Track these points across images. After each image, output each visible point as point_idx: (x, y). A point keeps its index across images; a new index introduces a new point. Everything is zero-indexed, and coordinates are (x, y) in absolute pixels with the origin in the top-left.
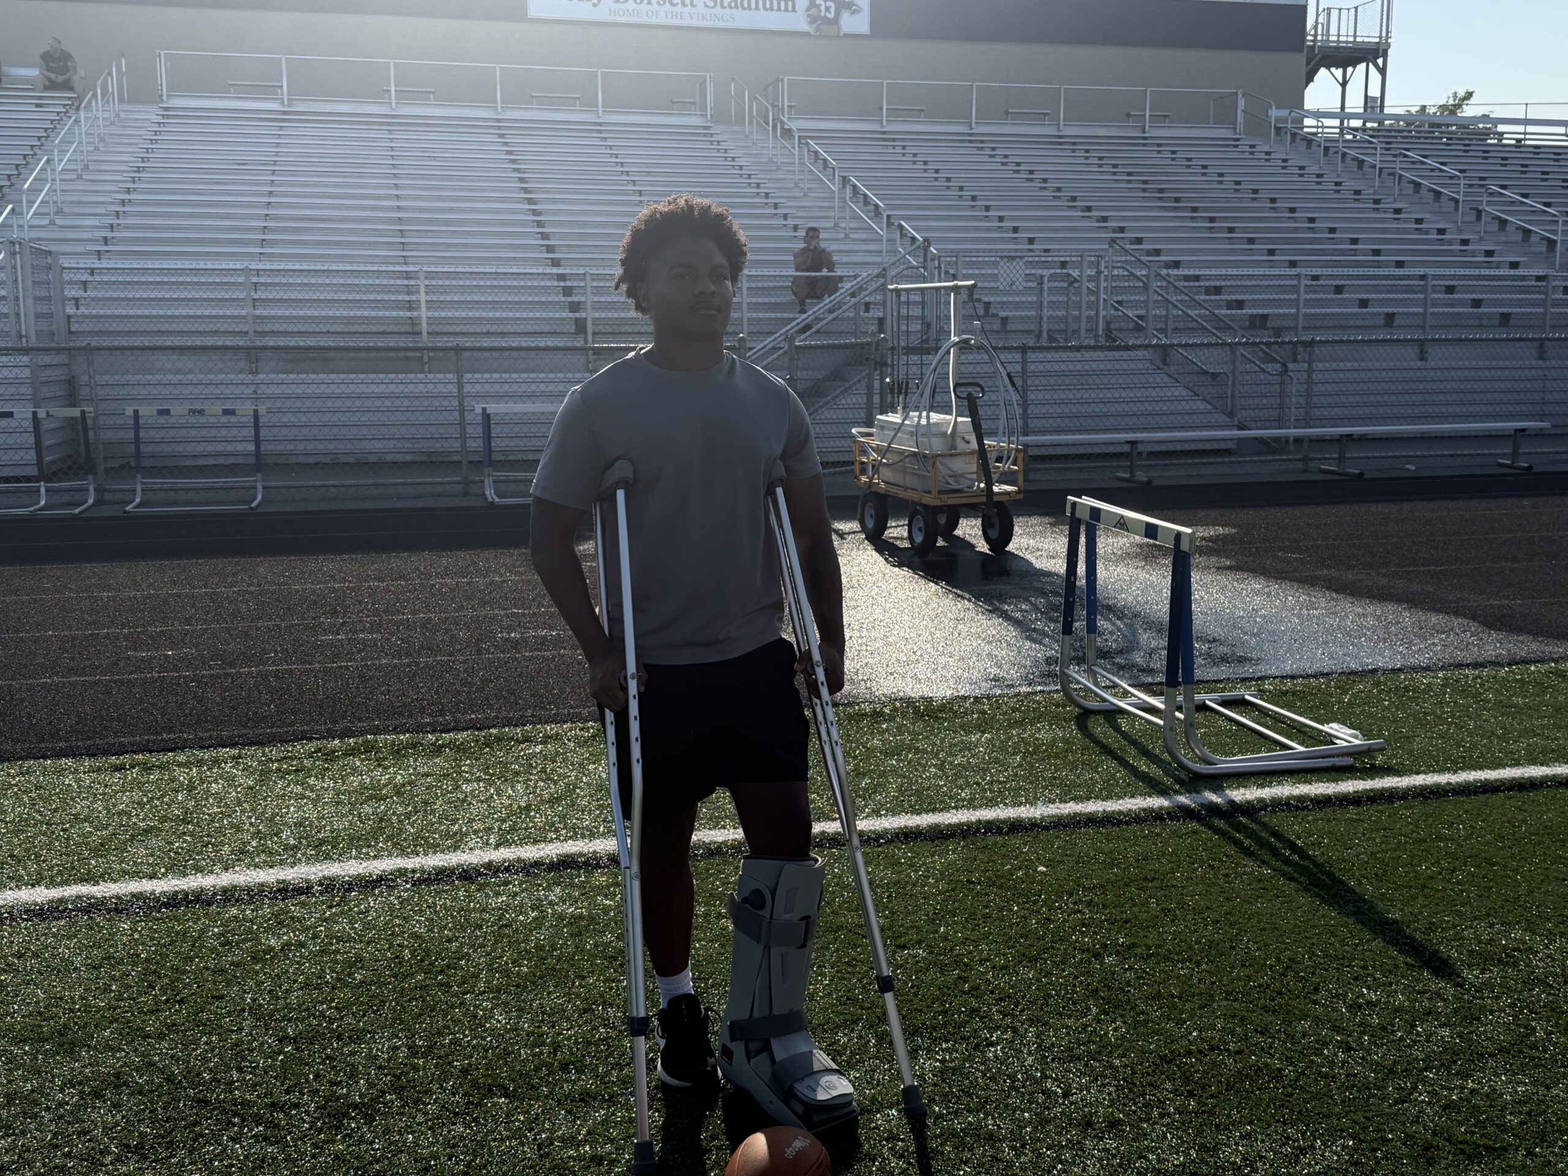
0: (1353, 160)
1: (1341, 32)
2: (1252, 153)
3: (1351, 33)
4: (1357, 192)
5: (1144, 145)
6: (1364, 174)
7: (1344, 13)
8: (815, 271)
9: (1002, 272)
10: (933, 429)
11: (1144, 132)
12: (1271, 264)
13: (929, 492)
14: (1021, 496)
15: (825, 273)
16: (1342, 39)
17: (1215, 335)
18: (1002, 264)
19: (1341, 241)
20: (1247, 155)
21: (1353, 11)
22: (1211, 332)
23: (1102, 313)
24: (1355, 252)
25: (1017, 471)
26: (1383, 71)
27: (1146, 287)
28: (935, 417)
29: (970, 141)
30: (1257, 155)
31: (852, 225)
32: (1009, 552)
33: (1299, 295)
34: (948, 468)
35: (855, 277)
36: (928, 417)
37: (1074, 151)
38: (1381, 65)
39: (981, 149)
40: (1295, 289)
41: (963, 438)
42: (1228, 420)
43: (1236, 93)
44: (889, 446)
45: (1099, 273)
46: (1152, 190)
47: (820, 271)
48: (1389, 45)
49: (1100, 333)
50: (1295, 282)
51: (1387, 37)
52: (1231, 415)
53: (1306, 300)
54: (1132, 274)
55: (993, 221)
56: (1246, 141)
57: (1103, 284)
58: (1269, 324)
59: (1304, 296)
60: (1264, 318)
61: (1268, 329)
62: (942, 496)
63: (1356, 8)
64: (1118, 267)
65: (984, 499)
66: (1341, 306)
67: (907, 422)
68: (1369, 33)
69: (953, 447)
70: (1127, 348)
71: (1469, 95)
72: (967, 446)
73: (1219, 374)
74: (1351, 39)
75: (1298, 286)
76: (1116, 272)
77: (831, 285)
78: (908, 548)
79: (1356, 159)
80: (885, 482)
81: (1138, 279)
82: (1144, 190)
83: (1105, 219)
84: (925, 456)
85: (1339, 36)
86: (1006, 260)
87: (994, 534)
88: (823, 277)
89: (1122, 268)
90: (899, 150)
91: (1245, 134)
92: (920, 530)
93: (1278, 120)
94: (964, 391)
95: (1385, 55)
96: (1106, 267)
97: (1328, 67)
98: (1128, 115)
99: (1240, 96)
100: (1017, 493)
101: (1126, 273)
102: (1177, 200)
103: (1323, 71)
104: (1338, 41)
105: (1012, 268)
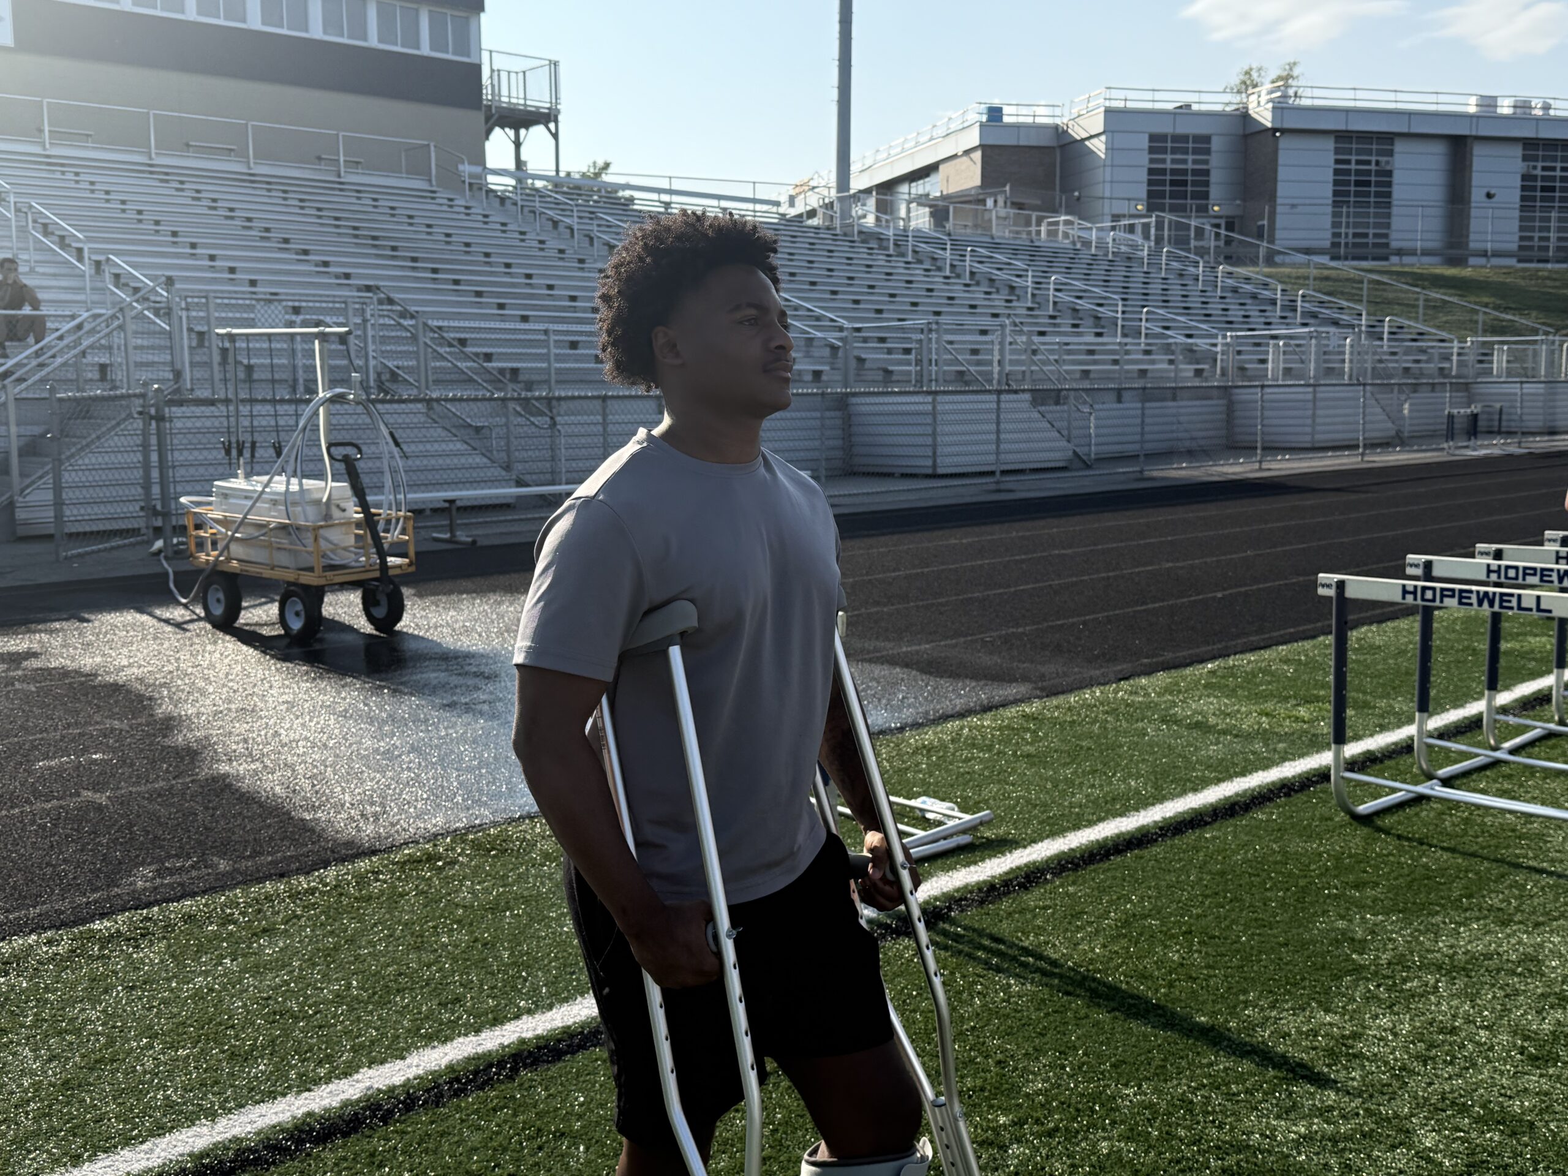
0: (548, 219)
1: (511, 94)
2: (451, 206)
3: (522, 95)
4: (561, 251)
5: (341, 190)
6: (559, 234)
7: (513, 76)
8: (13, 309)
9: (259, 316)
10: (307, 497)
11: (339, 176)
12: (503, 318)
13: (311, 569)
14: (412, 569)
15: (27, 310)
16: (514, 101)
17: (484, 388)
18: (258, 307)
19: (560, 298)
20: (445, 208)
21: (521, 75)
22: (480, 384)
23: (372, 363)
24: (575, 309)
25: (407, 541)
26: (555, 136)
27: (414, 338)
28: (308, 483)
29: (151, 173)
30: (456, 209)
31: (38, 258)
32: (400, 632)
33: (549, 350)
34: (331, 542)
35: (73, 317)
36: (301, 484)
37: (269, 190)
38: (553, 131)
39: (167, 181)
40: (545, 344)
41: (338, 506)
42: (504, 473)
43: (428, 145)
44: (245, 517)
45: (365, 321)
46: (365, 237)
47: (20, 309)
48: (558, 111)
49: (372, 383)
50: (543, 337)
51: (557, 103)
52: (507, 468)
53: (556, 355)
54: (399, 324)
55: (202, 259)
56: (443, 195)
57: (370, 333)
58: (521, 378)
59: (554, 351)
60: (515, 371)
61: (519, 382)
62: (327, 574)
63: (524, 72)
64: (384, 316)
65: (377, 574)
66: (577, 361)
67: (267, 490)
68: (538, 98)
69: (327, 517)
70: (401, 401)
71: (607, 166)
72: (342, 514)
73: (483, 427)
74: (522, 102)
75: (547, 341)
76: (381, 321)
77: (36, 327)
78: (279, 636)
79: (551, 219)
80: (239, 560)
81: (406, 329)
82: (356, 236)
83: (326, 264)
84: (298, 528)
85: (509, 97)
86: (262, 303)
87: (380, 612)
88: (25, 316)
89: (388, 316)
90: (71, 176)
91: (438, 186)
92: (297, 614)
93: (471, 176)
94: (339, 452)
95: (556, 122)
96: (372, 315)
97: (503, 128)
98: (319, 158)
99: (432, 148)
100: (410, 565)
101: (392, 322)
102: (394, 249)
103: (497, 131)
104: (509, 102)
105: (269, 312)
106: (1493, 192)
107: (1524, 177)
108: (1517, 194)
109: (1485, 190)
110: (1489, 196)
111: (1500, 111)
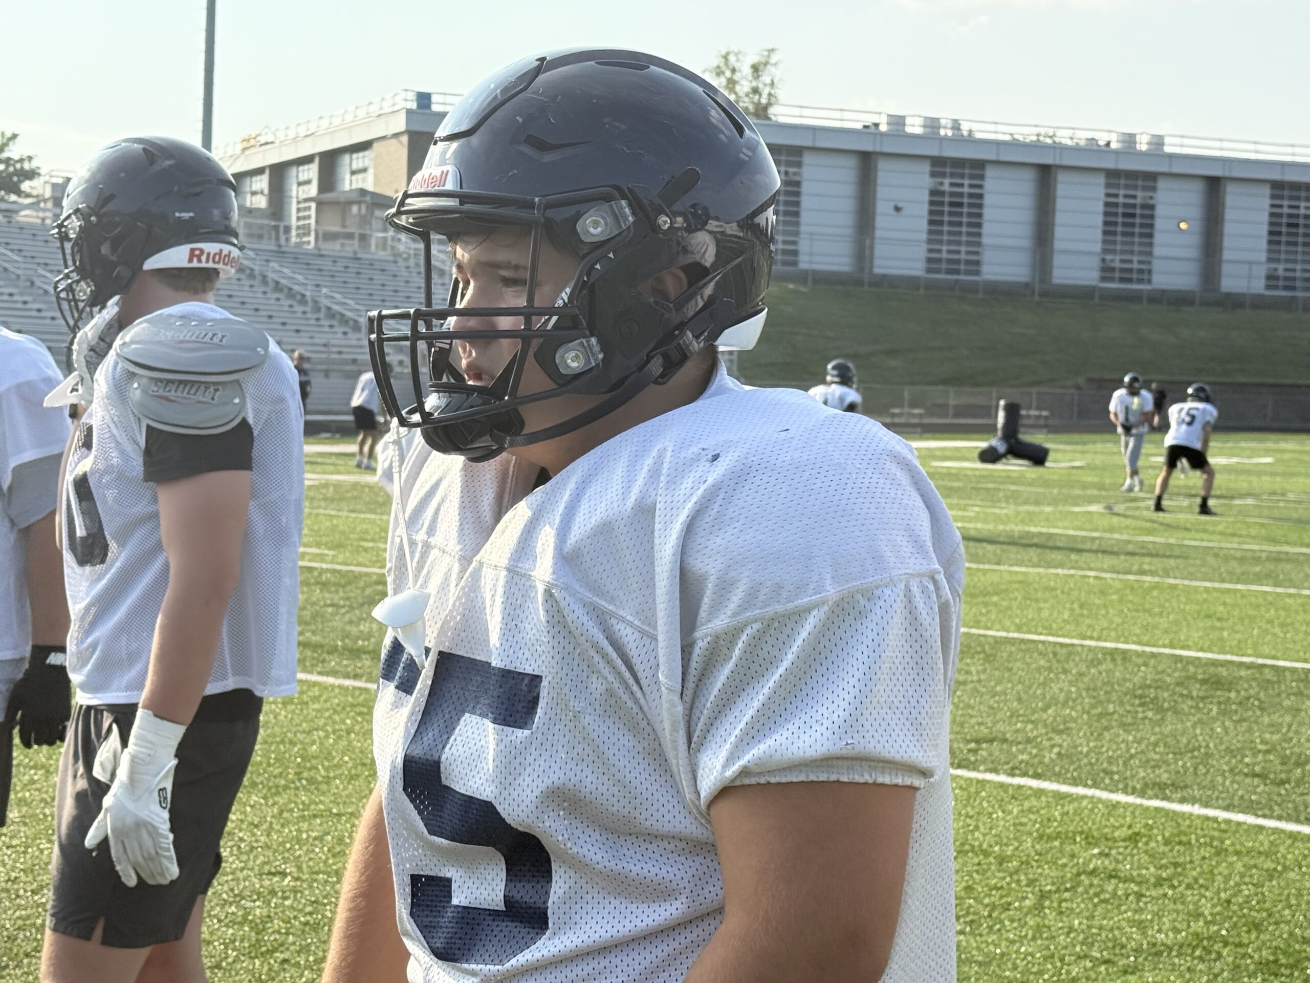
106: (900, 205)
107: (933, 193)
108: (924, 209)
109: (892, 204)
110: (897, 209)
111: (909, 130)
